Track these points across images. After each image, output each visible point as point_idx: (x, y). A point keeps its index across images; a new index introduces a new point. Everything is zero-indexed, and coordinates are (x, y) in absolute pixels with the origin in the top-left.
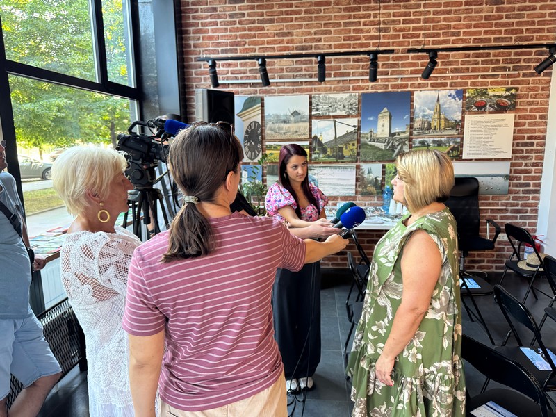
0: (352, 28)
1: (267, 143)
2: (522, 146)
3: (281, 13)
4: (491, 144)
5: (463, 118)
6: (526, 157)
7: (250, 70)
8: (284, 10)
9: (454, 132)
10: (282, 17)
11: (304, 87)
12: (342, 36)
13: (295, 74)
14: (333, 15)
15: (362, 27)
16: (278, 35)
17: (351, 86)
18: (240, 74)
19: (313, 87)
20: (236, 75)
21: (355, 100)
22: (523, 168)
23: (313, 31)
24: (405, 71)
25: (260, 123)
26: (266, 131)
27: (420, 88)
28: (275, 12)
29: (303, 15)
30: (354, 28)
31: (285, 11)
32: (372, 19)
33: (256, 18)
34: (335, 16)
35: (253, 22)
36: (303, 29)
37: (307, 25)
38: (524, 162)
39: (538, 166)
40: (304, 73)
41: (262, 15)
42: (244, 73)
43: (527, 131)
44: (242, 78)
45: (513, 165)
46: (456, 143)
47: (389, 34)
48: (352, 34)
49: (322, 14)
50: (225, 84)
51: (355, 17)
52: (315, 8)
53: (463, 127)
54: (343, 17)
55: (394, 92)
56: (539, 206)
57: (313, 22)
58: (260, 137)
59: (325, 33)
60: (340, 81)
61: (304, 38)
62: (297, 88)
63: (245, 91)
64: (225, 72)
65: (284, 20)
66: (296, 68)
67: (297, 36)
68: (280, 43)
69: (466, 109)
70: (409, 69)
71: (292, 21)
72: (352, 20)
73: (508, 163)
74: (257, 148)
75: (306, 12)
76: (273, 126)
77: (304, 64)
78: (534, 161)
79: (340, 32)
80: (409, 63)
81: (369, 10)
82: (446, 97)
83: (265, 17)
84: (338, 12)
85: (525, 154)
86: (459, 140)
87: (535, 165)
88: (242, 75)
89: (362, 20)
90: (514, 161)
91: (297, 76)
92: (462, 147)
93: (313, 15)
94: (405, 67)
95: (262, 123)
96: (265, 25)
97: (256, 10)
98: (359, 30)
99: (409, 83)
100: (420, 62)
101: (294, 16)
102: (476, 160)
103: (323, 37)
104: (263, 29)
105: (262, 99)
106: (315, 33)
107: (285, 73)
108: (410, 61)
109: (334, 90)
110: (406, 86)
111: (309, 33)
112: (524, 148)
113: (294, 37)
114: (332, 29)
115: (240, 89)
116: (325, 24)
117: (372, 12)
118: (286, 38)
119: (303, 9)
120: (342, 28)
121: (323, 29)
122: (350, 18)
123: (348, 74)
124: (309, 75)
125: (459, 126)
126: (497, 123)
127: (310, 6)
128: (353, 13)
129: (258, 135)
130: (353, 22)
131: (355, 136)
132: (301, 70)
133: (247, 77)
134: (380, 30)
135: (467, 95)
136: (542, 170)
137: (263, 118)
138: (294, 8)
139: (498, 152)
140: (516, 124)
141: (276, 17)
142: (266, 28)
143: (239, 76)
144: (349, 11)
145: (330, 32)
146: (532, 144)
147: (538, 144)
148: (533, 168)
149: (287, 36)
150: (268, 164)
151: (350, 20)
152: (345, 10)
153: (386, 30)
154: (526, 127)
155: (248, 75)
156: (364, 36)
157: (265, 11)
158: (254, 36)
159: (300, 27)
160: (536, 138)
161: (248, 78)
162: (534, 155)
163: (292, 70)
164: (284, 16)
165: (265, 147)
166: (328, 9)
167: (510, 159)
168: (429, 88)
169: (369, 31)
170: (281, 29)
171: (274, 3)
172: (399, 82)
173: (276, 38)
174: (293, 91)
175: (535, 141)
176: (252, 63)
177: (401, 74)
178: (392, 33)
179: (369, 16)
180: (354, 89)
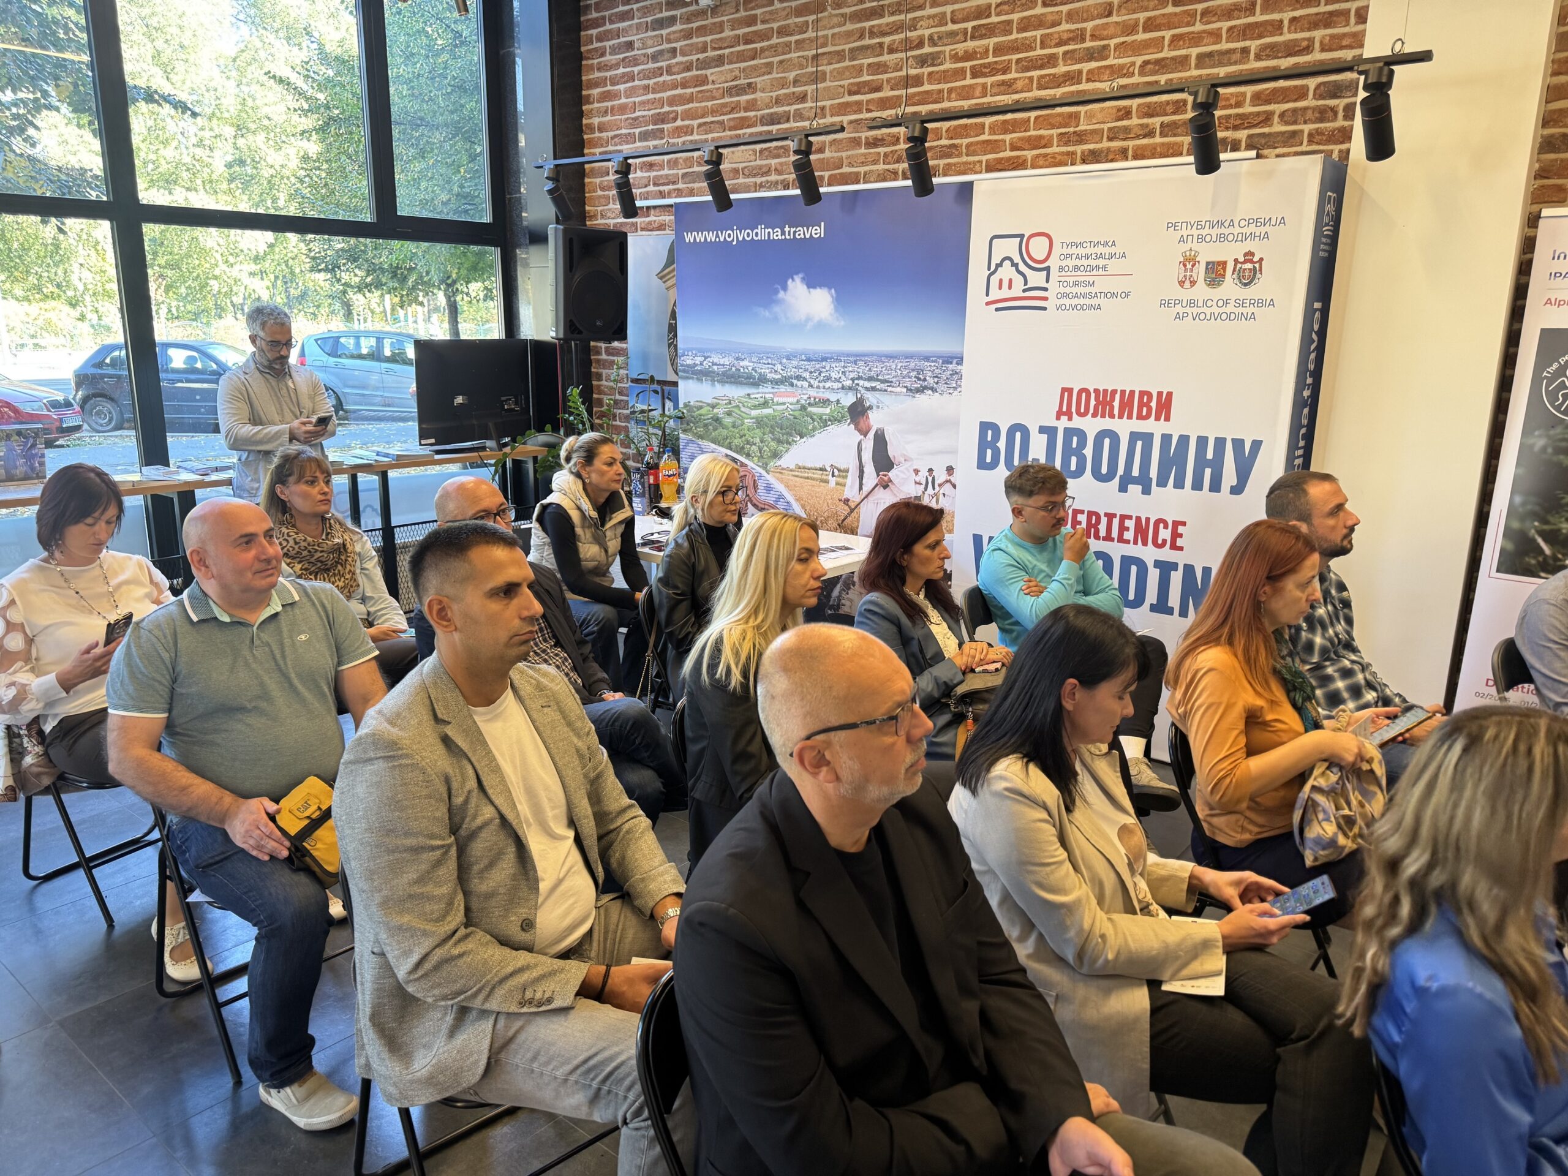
3: (737, 40)
8: (741, 32)
10: (737, 49)
16: (730, 91)
28: (725, 39)
31: (744, 35)
33: (695, 57)
35: (689, 67)
36: (774, 74)
41: (704, 49)
59: (814, 78)
61: (774, 94)
65: (741, 57)
66: (761, 167)
67: (763, 91)
68: (732, 110)
71: (754, 57)
75: (781, 32)
77: (775, 157)
79: (842, 74)
83: (710, 53)
84: (840, 25)
88: (671, 187)
89: (887, 40)
91: (762, 185)
93: (793, 38)
96: (711, 72)
97: (694, 40)
98: (879, 65)
101: (759, 46)
103: (809, 89)
104: (705, 80)
107: (741, 179)
111: (784, 83)
113: (758, 95)
114: (828, 69)
116: (814, 57)
117: (907, 17)
118: (742, 99)
120: (847, 63)
121: (809, 69)
122: (861, 37)
127: (787, 16)
128: (867, 24)
130: (867, 47)
132: (768, 171)
133: (678, 190)
134: (922, 61)
138: (759, 27)
141: (727, 51)
142: (710, 79)
144: (860, 21)
145: (823, 76)
149: (746, 94)
151: (863, 42)
152: (854, 17)
153: (935, 59)
155: (678, 186)
156: (888, 81)
157: (711, 38)
161: (679, 193)
163: (752, 173)
164: (742, 48)
166: (821, 19)
169: (899, 67)
170: (736, 78)
171: (725, 19)
173: (726, 100)
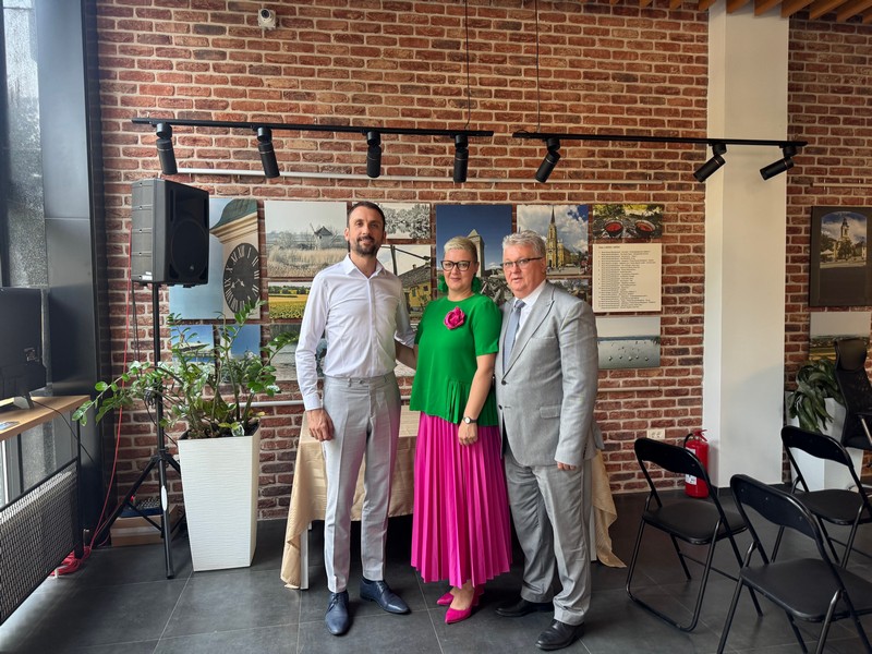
0: (416, 96)
1: (271, 284)
2: (674, 292)
3: (294, 59)
4: (631, 288)
5: (590, 248)
6: (680, 310)
7: (236, 153)
8: (298, 54)
9: (578, 271)
10: (295, 65)
11: (337, 187)
12: (400, 107)
13: (321, 165)
14: (384, 71)
15: (431, 97)
16: (288, 95)
17: (417, 191)
18: (217, 158)
19: (354, 189)
20: (208, 160)
21: (424, 215)
22: (677, 325)
23: (350, 94)
24: (502, 172)
26: (268, 262)
27: (524, 200)
28: (282, 56)
29: (331, 67)
30: (420, 96)
31: (301, 57)
32: (447, 84)
33: (247, 64)
34: (386, 74)
35: (241, 70)
36: (333, 91)
37: (340, 83)
38: (678, 316)
39: (696, 322)
40: (335, 164)
41: (259, 59)
42: (224, 157)
43: (679, 270)
44: (219, 166)
45: (664, 321)
46: (582, 287)
47: (475, 110)
48: (416, 107)
49: (365, 68)
50: (187, 174)
51: (420, 79)
52: (353, 57)
53: (590, 262)
54: (400, 77)
55: (485, 205)
56: (703, 383)
57: (350, 80)
58: (256, 273)
59: (372, 100)
60: (398, 181)
61: (334, 105)
62: (324, 190)
63: (227, 189)
64: (187, 153)
65: (298, 72)
66: (322, 155)
67: (323, 100)
68: (291, 110)
69: (594, 236)
70: (508, 169)
71: (312, 75)
72: (415, 83)
73: (657, 319)
74: (251, 293)
75: (338, 62)
76: (281, 253)
77: (336, 149)
78: (691, 315)
79: (396, 101)
80: (507, 160)
81: (442, 70)
82: (564, 216)
83: (264, 63)
84: (393, 68)
85: (678, 305)
86: (585, 283)
87: (693, 320)
88: (221, 160)
89: (432, 85)
90: (664, 316)
91: (323, 168)
92: (591, 294)
93: (350, 69)
94: (501, 166)
95: (260, 246)
96: (264, 77)
97: (247, 50)
98: (427, 100)
99: (509, 192)
100: (523, 159)
101: (317, 67)
102: (612, 314)
103: (367, 106)
104: (260, 83)
105: (260, 206)
106: (355, 99)
107: (302, 162)
108: (508, 157)
109: (390, 196)
110: (504, 197)
111: (343, 99)
112: (677, 296)
113: (318, 103)
114: (383, 95)
115: (216, 186)
116: (371, 86)
117: (447, 74)
118: (302, 103)
119: (333, 57)
120: (399, 94)
121: (367, 93)
123: (412, 172)
124: (345, 168)
125: (585, 260)
126: (638, 257)
127: (344, 53)
128: (416, 73)
129: (253, 270)
130: (418, 87)
131: (428, 275)
132: (331, 159)
133: (230, 163)
134: (461, 104)
135: (594, 213)
136: (702, 328)
137: (261, 238)
138: (316, 54)
139: (642, 302)
140: (665, 260)
141: (283, 65)
142: (266, 83)
143: (215, 161)
144: (410, 69)
145: (379, 100)
146: (687, 290)
147: (695, 290)
148: (691, 326)
149: (305, 99)
150: (273, 323)
151: (412, 83)
152: (403, 65)
153: (470, 104)
154: (677, 264)
155: (232, 160)
156: (435, 112)
157: (263, 52)
158: (243, 94)
159: (328, 85)
160: (692, 280)
161: (231, 166)
162: (691, 306)
163: (314, 158)
164: (299, 66)
165: (266, 289)
166: (375, 61)
167: (659, 313)
168: (539, 201)
169: (443, 104)
170: (294, 87)
171: (281, 41)
172: (493, 190)
173: (284, 101)
174: (317, 195)
175: (691, 285)
176: (239, 141)
177: (495, 177)
178: (478, 110)
179: (442, 80)
180: (423, 197)
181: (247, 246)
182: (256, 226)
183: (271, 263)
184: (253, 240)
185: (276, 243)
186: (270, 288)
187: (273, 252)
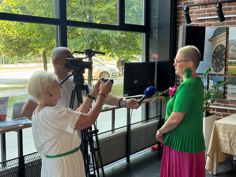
20: (210, 13)
25: (225, 46)
26: (229, 52)
44: (214, 15)
50: (203, 19)
58: (224, 56)
63: (216, 23)
64: (203, 11)
74: (222, 64)
76: (234, 48)
88: (215, 13)
105: (228, 29)
115: (212, 22)
137: (227, 42)
143: (213, 13)
150: (230, 76)
165: (227, 63)
181: (222, 45)
182: (225, 38)
183: (230, 52)
184: (224, 43)
185: (232, 44)
186: (229, 62)
187: (231, 48)
